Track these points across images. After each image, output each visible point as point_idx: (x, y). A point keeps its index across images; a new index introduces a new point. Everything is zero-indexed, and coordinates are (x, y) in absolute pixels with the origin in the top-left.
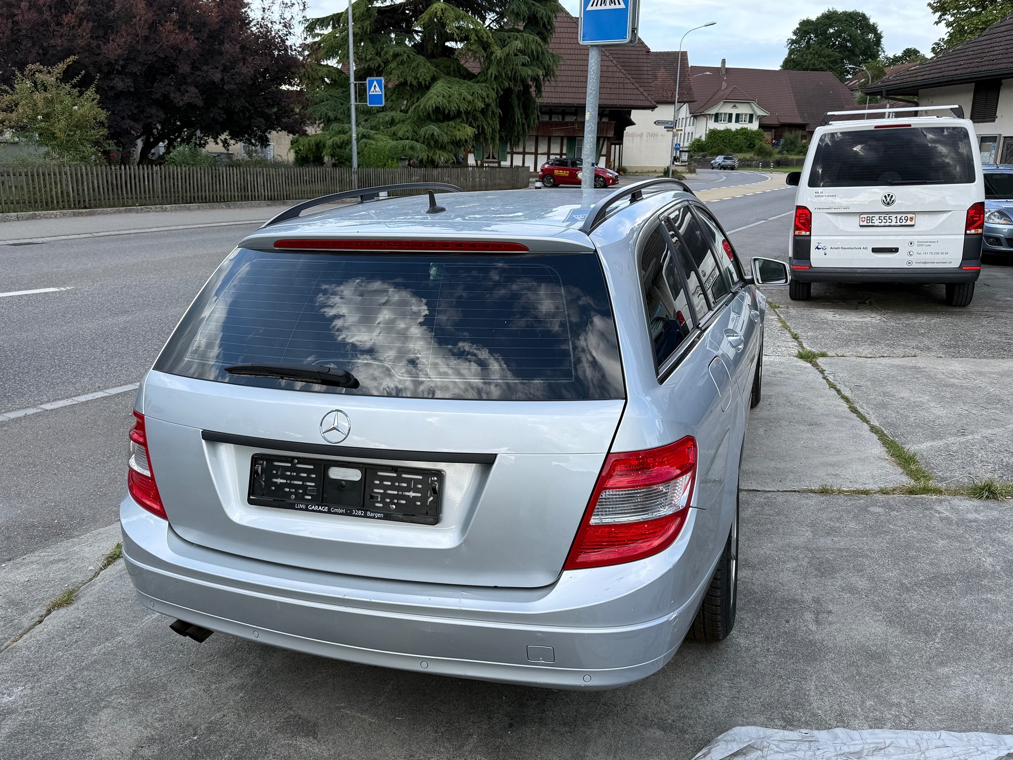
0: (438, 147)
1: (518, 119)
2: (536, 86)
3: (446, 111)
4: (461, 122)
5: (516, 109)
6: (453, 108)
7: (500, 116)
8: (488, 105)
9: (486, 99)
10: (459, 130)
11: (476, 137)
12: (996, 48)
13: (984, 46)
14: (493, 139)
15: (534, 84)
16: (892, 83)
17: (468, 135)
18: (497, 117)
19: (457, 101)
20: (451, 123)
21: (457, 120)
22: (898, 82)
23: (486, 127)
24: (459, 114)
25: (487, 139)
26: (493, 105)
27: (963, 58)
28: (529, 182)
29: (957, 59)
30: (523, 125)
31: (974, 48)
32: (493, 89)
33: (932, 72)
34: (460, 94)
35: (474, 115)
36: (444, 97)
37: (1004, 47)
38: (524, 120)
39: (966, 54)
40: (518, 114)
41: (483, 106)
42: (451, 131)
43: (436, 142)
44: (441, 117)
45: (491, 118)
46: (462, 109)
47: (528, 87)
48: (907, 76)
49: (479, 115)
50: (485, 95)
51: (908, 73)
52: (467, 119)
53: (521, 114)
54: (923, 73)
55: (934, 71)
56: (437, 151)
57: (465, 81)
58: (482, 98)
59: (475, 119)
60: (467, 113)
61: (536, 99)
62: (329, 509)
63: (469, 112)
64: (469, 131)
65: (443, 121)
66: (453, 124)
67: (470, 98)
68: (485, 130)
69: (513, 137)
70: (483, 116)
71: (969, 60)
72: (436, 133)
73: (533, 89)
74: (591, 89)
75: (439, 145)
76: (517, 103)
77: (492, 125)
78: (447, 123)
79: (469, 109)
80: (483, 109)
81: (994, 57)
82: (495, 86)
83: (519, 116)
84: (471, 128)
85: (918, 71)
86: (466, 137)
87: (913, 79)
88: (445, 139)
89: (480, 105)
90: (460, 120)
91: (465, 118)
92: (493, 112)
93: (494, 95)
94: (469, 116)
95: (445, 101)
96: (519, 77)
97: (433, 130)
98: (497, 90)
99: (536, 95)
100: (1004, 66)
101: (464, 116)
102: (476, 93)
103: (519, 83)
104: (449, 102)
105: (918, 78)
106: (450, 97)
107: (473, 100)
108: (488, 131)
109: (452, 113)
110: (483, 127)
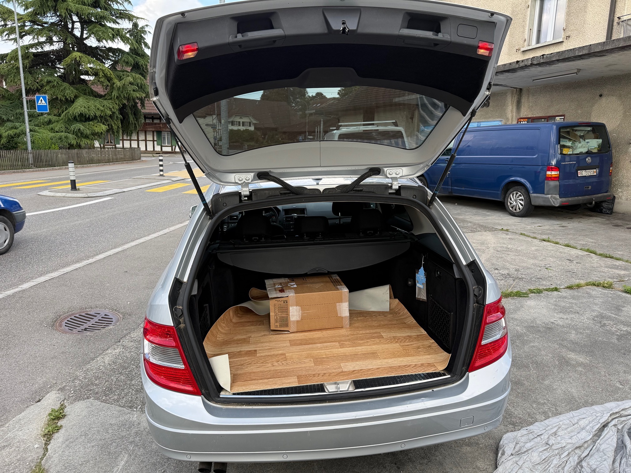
0: (83, 137)
1: (132, 121)
2: (141, 103)
3: (87, 116)
4: (97, 122)
5: (130, 116)
6: (92, 114)
7: (121, 119)
8: (113, 113)
9: (113, 110)
10: (96, 127)
11: (108, 131)
14: (118, 132)
15: (140, 102)
17: (103, 130)
18: (119, 119)
19: (94, 110)
20: (91, 122)
21: (94, 121)
23: (113, 125)
24: (95, 118)
25: (114, 132)
26: (117, 113)
28: (141, 157)
30: (135, 124)
32: (116, 104)
34: (96, 106)
35: (105, 119)
36: (85, 107)
38: (135, 121)
40: (131, 118)
41: (111, 113)
42: (91, 127)
43: (82, 133)
44: (84, 119)
45: (116, 121)
46: (97, 115)
47: (136, 103)
49: (108, 118)
50: (111, 107)
52: (101, 121)
53: (133, 118)
56: (83, 139)
57: (97, 99)
58: (110, 108)
59: (107, 121)
60: (101, 117)
61: (142, 110)
63: (102, 117)
64: (104, 128)
65: (85, 122)
66: (93, 123)
67: (102, 108)
68: (113, 127)
69: (129, 131)
70: (111, 119)
72: (81, 129)
73: (139, 105)
74: (223, 108)
75: (84, 136)
76: (130, 112)
77: (116, 124)
78: (88, 122)
79: (102, 115)
80: (111, 115)
82: (117, 102)
83: (132, 119)
84: (104, 125)
86: (102, 131)
88: (88, 132)
89: (109, 113)
90: (97, 121)
91: (100, 120)
92: (117, 117)
93: (117, 107)
94: (103, 119)
95: (86, 110)
96: (131, 98)
97: (80, 127)
98: (119, 104)
99: (142, 108)
101: (99, 119)
102: (105, 106)
103: (132, 101)
104: (89, 111)
106: (89, 108)
107: (104, 110)
108: (115, 127)
109: (91, 117)
110: (111, 125)
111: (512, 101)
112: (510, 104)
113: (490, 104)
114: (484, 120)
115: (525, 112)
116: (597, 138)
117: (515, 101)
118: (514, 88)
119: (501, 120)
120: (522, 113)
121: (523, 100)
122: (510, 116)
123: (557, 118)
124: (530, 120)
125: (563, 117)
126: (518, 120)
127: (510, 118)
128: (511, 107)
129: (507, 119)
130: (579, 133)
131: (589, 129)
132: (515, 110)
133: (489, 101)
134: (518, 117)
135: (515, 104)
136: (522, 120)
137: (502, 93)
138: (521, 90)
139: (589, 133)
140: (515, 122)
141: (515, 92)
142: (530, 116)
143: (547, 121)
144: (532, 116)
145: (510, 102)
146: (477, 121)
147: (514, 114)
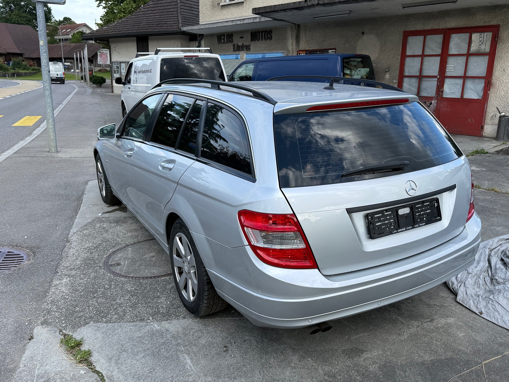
12: (143, 22)
13: (136, 21)
16: (96, 34)
22: (100, 34)
27: (128, 25)
29: (126, 25)
31: (132, 21)
33: (116, 30)
37: (146, 22)
39: (129, 23)
48: (103, 32)
51: (103, 30)
54: (111, 31)
55: (117, 30)
62: (406, 229)
71: (132, 26)
81: (144, 26)
85: (108, 30)
87: (108, 33)
100: (151, 30)
105: (110, 33)
111: (292, 35)
112: (290, 38)
113: (273, 37)
114: (268, 52)
115: (303, 46)
116: (365, 68)
117: (295, 35)
118: (294, 24)
119: (283, 52)
120: (301, 46)
121: (301, 35)
122: (290, 48)
123: (330, 51)
124: (308, 52)
125: (335, 50)
126: (298, 52)
127: (291, 50)
128: (291, 40)
129: (288, 51)
130: (353, 64)
131: (359, 60)
132: (294, 43)
133: (272, 34)
134: (298, 50)
135: (294, 38)
136: (301, 52)
137: (283, 28)
138: (299, 26)
139: (359, 63)
140: (295, 54)
141: (294, 27)
142: (307, 49)
143: (322, 54)
144: (310, 49)
145: (291, 36)
146: (262, 52)
147: (294, 47)
